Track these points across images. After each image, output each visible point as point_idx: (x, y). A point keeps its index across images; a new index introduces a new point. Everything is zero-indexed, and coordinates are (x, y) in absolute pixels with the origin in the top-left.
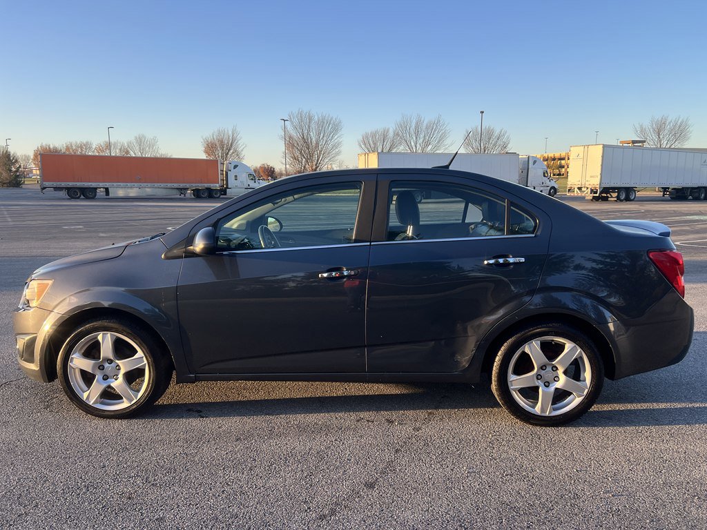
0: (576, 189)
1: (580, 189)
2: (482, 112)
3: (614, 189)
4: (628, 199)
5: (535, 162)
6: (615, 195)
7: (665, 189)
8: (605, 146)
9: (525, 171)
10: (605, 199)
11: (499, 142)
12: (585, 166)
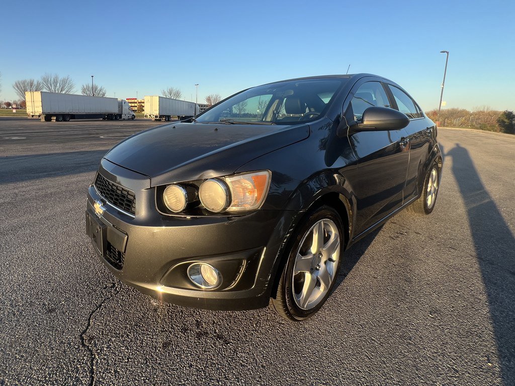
0: (149, 116)
1: (150, 115)
2: (92, 76)
3: (163, 116)
4: (169, 121)
5: (125, 103)
6: (164, 119)
7: (179, 117)
8: (159, 97)
9: (121, 107)
10: (159, 120)
11: (101, 93)
12: (151, 105)
